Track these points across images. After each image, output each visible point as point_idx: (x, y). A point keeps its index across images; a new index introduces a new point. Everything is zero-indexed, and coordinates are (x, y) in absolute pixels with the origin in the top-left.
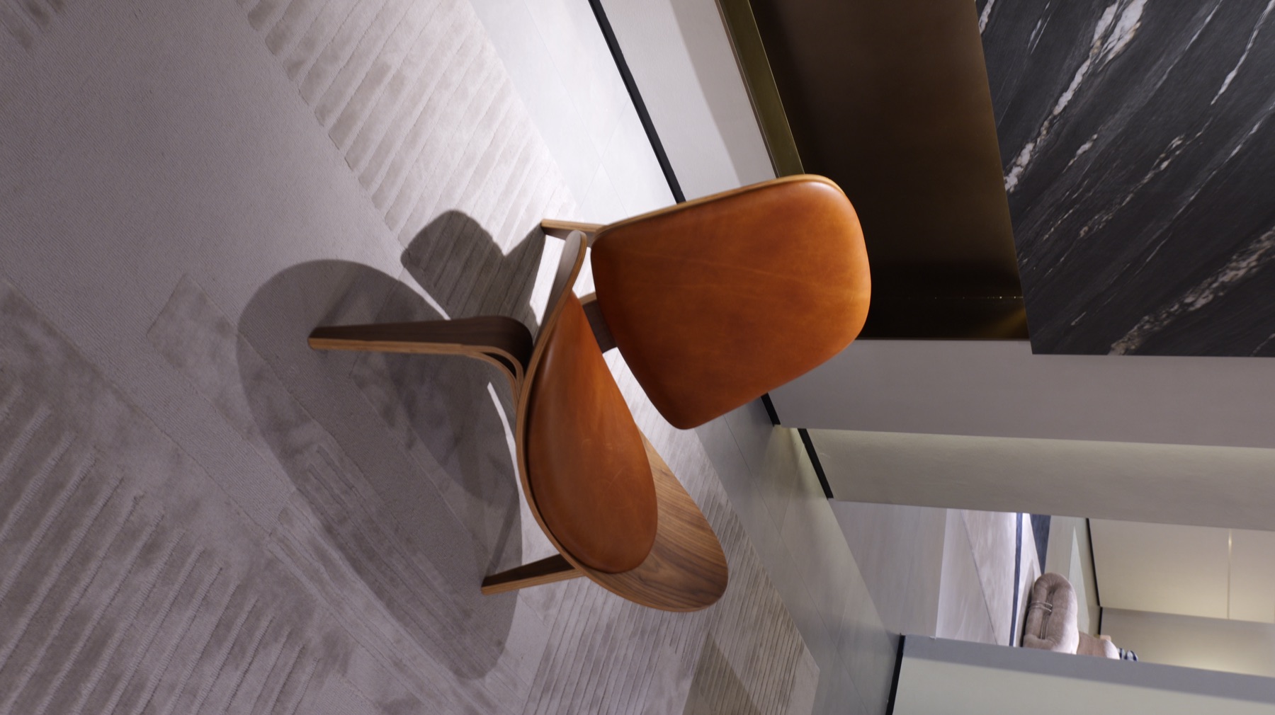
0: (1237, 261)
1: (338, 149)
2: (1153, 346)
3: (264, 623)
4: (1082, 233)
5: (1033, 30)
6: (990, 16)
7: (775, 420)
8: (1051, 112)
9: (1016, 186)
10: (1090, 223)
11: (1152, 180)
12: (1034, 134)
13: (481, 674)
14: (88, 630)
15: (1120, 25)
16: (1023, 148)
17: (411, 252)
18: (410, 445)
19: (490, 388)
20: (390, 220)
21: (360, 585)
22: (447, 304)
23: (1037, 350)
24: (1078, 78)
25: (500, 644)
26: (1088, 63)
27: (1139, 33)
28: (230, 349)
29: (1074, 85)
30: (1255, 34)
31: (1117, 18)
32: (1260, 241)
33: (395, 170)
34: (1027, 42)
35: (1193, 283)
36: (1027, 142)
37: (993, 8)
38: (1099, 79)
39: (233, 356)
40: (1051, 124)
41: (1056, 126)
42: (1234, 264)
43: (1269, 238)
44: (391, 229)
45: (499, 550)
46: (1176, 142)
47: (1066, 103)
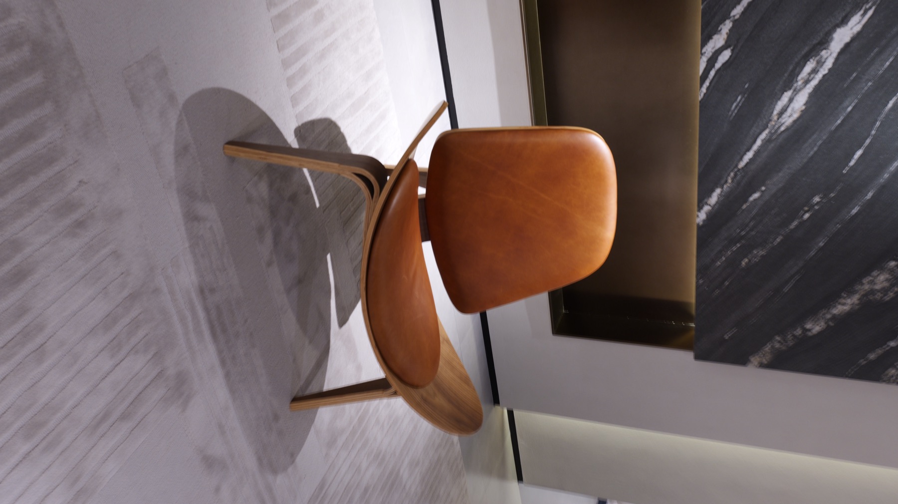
0: (844, 298)
1: (274, 32)
2: (779, 362)
3: (141, 333)
4: (743, 263)
5: (734, 102)
6: (708, 89)
7: (496, 400)
8: (737, 166)
9: (704, 221)
10: (750, 256)
11: (797, 227)
12: (723, 182)
13: (275, 472)
14: (17, 259)
15: (792, 105)
16: (713, 191)
17: (302, 130)
18: (269, 264)
19: (329, 257)
20: (295, 101)
21: (211, 348)
22: (315, 181)
23: (698, 357)
24: (759, 142)
25: (293, 456)
26: (767, 131)
27: (804, 113)
28: (173, 117)
29: (755, 147)
30: (878, 124)
31: (791, 100)
32: (862, 284)
33: (303, 71)
34: (729, 110)
35: (812, 313)
36: (717, 187)
37: (710, 83)
38: (772, 145)
39: (173, 124)
40: (736, 175)
41: (738, 178)
42: (843, 301)
43: (868, 283)
44: (293, 107)
45: (308, 382)
46: (817, 199)
47: (748, 161)
